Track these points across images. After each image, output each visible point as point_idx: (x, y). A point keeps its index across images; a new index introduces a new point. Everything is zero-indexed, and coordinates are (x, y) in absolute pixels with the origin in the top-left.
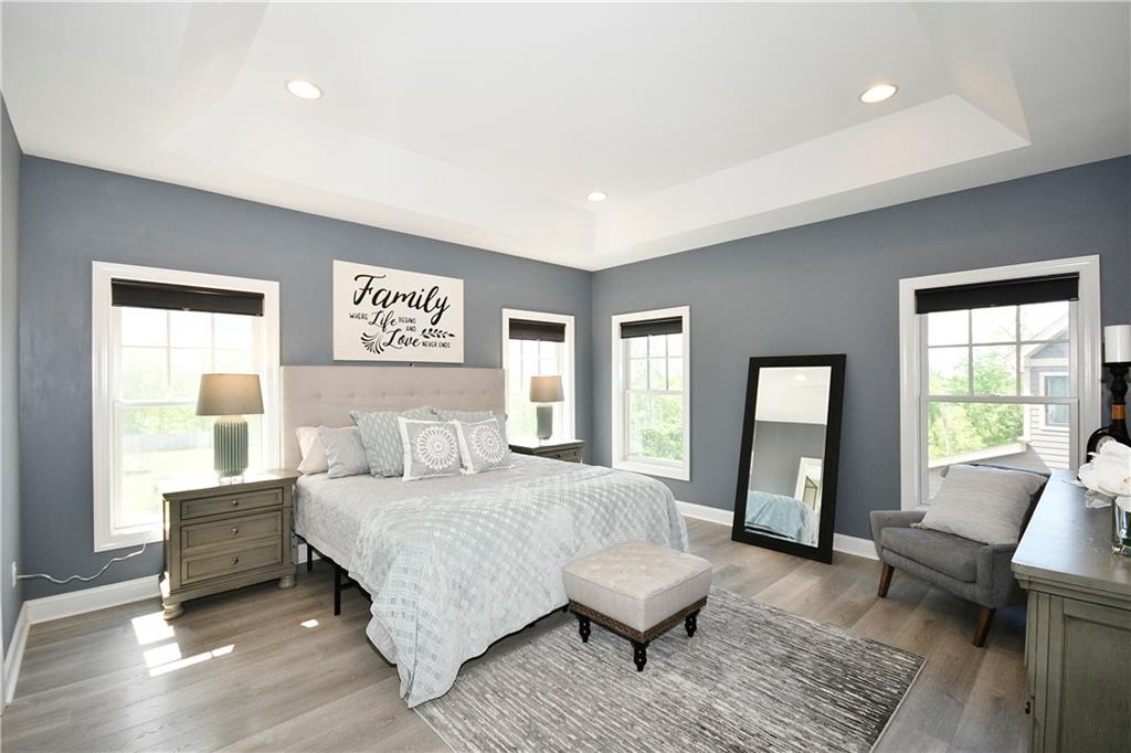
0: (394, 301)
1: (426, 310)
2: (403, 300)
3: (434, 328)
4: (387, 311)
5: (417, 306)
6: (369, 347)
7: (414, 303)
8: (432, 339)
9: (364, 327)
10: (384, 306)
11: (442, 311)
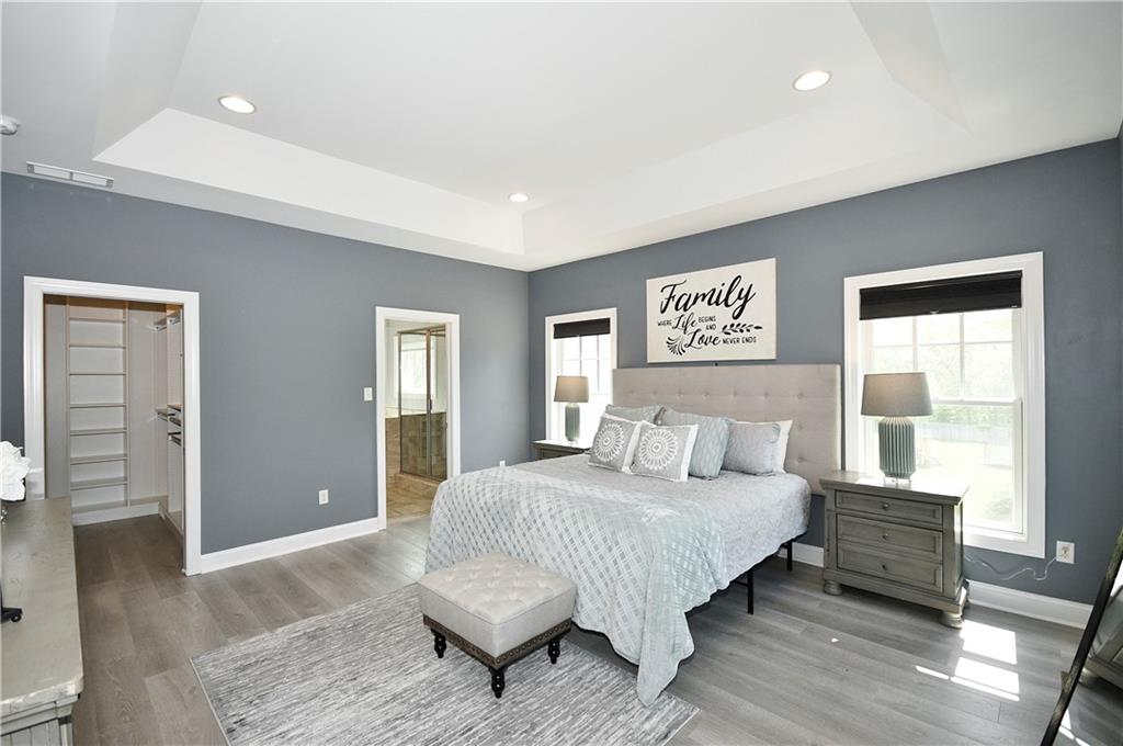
0: (694, 303)
1: (727, 305)
2: (703, 300)
3: (736, 322)
4: (687, 314)
5: (717, 303)
6: (673, 350)
7: (714, 300)
8: (733, 335)
9: (668, 331)
10: (685, 310)
11: (746, 301)
